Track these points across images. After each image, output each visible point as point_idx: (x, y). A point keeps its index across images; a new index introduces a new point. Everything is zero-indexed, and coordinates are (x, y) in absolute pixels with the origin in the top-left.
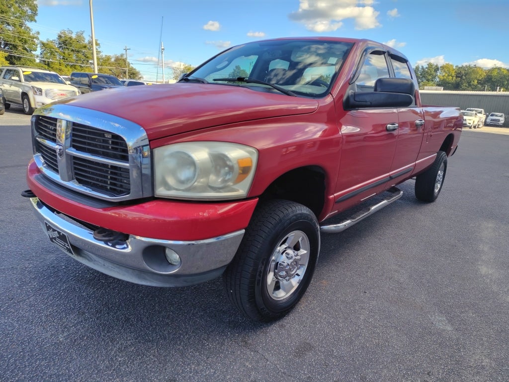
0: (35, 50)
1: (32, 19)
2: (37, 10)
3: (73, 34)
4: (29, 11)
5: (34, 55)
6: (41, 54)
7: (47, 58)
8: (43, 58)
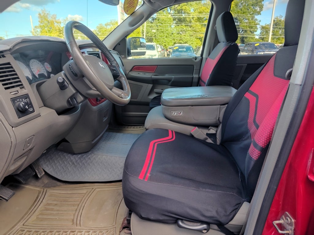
0: (256, 31)
1: (259, 13)
2: (263, 7)
3: (282, 18)
4: (259, 9)
5: (255, 34)
6: (260, 33)
7: (263, 36)
8: (261, 35)
